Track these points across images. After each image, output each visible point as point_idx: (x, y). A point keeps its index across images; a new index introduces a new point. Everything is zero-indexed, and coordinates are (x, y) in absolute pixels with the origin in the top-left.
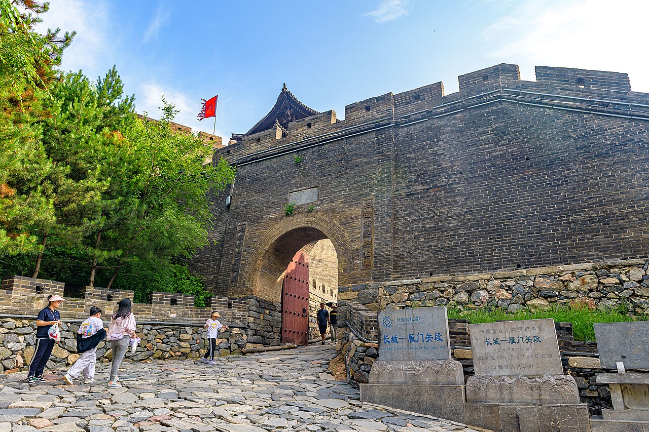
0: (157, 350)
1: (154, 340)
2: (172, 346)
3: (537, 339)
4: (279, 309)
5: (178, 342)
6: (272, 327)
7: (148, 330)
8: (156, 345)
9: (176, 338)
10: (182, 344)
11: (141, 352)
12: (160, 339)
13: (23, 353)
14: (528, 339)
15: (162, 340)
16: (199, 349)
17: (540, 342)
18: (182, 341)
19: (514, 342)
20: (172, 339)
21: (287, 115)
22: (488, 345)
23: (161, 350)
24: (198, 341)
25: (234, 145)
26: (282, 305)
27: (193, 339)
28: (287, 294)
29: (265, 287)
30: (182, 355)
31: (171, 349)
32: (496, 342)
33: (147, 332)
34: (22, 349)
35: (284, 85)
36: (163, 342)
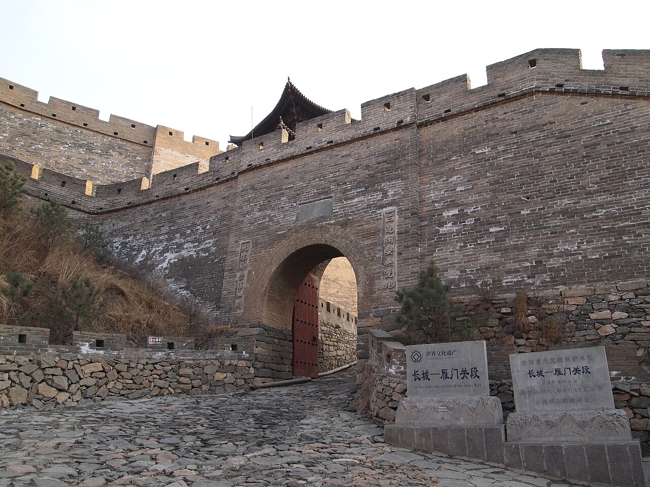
0: (154, 386)
1: (151, 375)
2: (170, 382)
3: (586, 370)
4: (290, 338)
5: (178, 377)
6: (282, 358)
7: (144, 365)
8: (153, 381)
9: (175, 373)
10: (182, 379)
11: (137, 389)
12: (157, 375)
13: (9, 392)
14: (577, 370)
15: (159, 376)
16: (201, 386)
17: (590, 373)
18: (182, 376)
19: (560, 374)
20: (170, 374)
21: (293, 114)
22: (531, 377)
23: (159, 387)
24: (200, 377)
25: (233, 151)
26: (293, 334)
27: (194, 374)
28: (298, 320)
29: (273, 314)
30: (182, 392)
31: (170, 386)
32: (540, 373)
33: (142, 367)
34: (7, 388)
35: (289, 79)
36: (160, 377)
